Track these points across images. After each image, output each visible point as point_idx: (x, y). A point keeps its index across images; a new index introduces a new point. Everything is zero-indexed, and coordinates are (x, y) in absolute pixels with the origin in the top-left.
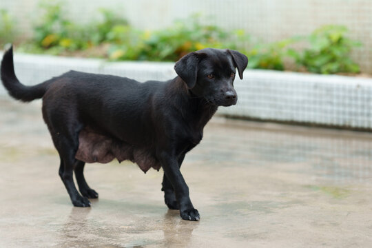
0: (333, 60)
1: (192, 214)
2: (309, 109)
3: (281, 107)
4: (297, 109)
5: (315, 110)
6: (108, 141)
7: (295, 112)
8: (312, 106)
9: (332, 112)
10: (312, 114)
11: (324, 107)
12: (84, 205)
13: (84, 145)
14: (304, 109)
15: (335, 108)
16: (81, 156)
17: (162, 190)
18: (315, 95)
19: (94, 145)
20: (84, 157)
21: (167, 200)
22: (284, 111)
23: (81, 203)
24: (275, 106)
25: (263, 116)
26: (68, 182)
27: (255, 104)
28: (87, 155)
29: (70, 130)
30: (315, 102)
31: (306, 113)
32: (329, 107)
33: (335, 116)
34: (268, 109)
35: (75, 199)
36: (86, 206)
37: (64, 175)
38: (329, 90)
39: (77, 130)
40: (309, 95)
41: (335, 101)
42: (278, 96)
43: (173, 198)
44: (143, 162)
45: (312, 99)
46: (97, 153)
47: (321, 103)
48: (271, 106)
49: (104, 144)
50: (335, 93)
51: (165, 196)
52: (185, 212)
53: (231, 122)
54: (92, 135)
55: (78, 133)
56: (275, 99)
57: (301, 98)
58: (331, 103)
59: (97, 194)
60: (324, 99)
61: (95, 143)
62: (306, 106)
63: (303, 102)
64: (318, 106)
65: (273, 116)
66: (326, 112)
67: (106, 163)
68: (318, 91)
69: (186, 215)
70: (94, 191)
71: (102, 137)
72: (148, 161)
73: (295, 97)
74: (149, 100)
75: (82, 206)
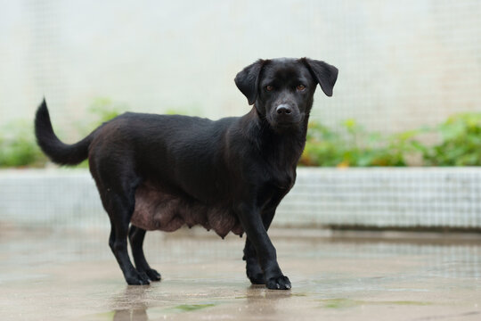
0: (470, 151)
1: (280, 281)
2: (440, 209)
3: (403, 210)
4: (425, 210)
5: (448, 210)
6: (174, 201)
7: (421, 214)
8: (444, 205)
9: (469, 211)
10: (444, 215)
11: (459, 205)
12: (141, 282)
13: (142, 207)
14: (433, 209)
15: (474, 205)
16: (139, 221)
17: (244, 259)
18: (447, 190)
19: (156, 207)
20: (143, 222)
21: (250, 273)
22: (408, 214)
23: (137, 280)
24: (396, 209)
25: (381, 223)
26: (120, 254)
27: (369, 208)
28: (146, 219)
29: (124, 184)
30: (447, 200)
31: (437, 214)
32: (466, 205)
33: (474, 215)
34: (386, 213)
35: (129, 275)
36: (144, 284)
37: (115, 245)
38: (465, 182)
39: (133, 185)
40: (439, 190)
41: (473, 195)
42: (399, 195)
43: (258, 269)
44: (219, 222)
45: (443, 195)
46: (159, 216)
47: (455, 200)
48: (390, 209)
49: (170, 204)
50: (473, 185)
51: (247, 267)
52: (271, 279)
53: (338, 234)
54: (154, 195)
55: (135, 188)
56: (396, 199)
57: (429, 195)
58: (469, 199)
59: (159, 275)
60: (459, 195)
61: (158, 204)
62: (436, 204)
63: (432, 200)
64: (451, 205)
65: (393, 222)
66: (462, 211)
67: (171, 231)
68: (450, 185)
69: (273, 282)
70: (155, 272)
71: (166, 196)
72: (226, 221)
73: (421, 195)
74: (222, 139)
75: (139, 284)
